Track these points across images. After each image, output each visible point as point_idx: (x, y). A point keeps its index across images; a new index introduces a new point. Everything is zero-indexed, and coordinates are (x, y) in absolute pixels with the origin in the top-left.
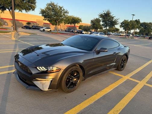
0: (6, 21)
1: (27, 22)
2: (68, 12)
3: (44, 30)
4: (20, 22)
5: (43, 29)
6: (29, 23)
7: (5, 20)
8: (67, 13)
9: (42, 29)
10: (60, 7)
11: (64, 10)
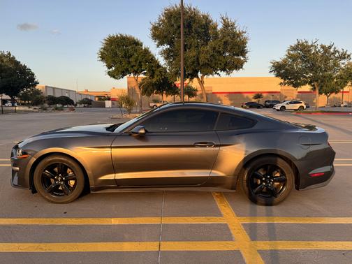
0: (219, 98)
1: (254, 95)
2: (349, 56)
3: (283, 108)
4: (246, 95)
5: (281, 105)
6: (258, 96)
7: (218, 95)
8: (345, 58)
9: (278, 106)
10: (323, 47)
11: (336, 51)
